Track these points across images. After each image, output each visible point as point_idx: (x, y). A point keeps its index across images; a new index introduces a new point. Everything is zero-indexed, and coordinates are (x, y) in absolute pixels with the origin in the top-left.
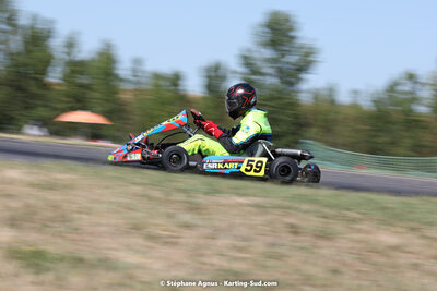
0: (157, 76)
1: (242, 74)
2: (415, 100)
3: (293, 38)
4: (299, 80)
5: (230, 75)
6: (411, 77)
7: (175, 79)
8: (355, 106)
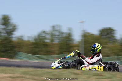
2: (45, 38)
3: (9, 22)
4: (12, 34)
6: (44, 32)
8: (29, 41)
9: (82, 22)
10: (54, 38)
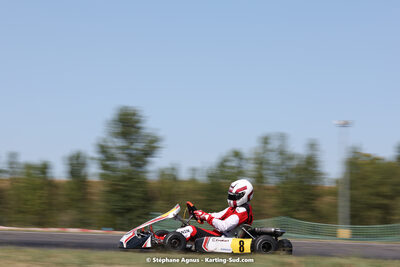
0: (29, 167)
1: (99, 160)
3: (139, 128)
4: (146, 163)
5: (89, 161)
6: (237, 155)
7: (44, 168)
9: (345, 125)
10: (264, 172)
